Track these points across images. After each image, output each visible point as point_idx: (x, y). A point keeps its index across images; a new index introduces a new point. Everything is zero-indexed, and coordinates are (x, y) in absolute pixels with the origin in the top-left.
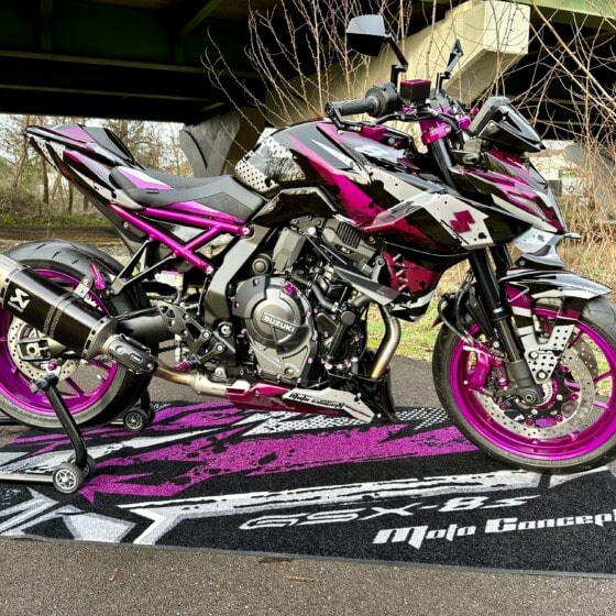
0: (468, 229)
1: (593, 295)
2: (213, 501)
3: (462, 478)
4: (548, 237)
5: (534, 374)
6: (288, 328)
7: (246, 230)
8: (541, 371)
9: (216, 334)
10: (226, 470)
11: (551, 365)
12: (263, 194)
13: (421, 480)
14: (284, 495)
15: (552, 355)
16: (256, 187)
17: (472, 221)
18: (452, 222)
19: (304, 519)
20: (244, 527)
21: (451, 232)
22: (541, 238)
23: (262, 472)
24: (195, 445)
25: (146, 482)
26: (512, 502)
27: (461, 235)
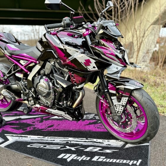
0: (89, 65)
1: (134, 88)
2: (27, 137)
3: (99, 140)
4: (120, 68)
6: (45, 91)
7: (38, 62)
8: (119, 111)
9: (30, 91)
10: (38, 128)
11: (121, 110)
12: (41, 52)
13: (87, 139)
14: (46, 138)
16: (40, 50)
17: (91, 63)
18: (84, 63)
19: (45, 146)
20: (29, 146)
21: (84, 66)
22: (117, 68)
23: (46, 130)
24: (37, 119)
25: (16, 128)
26: (108, 151)
27: (87, 67)
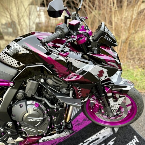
0: (102, 76)
3: (94, 137)
5: (112, 110)
11: (117, 108)
12: (17, 68)
13: (84, 143)
15: (118, 105)
16: (13, 65)
17: (104, 73)
18: (98, 74)
26: (111, 143)
